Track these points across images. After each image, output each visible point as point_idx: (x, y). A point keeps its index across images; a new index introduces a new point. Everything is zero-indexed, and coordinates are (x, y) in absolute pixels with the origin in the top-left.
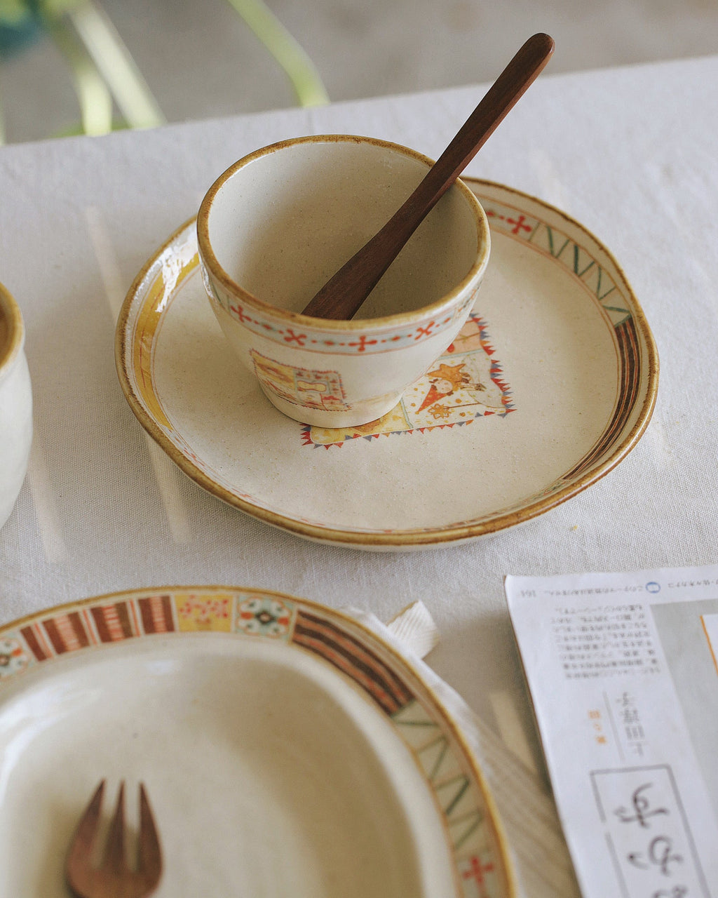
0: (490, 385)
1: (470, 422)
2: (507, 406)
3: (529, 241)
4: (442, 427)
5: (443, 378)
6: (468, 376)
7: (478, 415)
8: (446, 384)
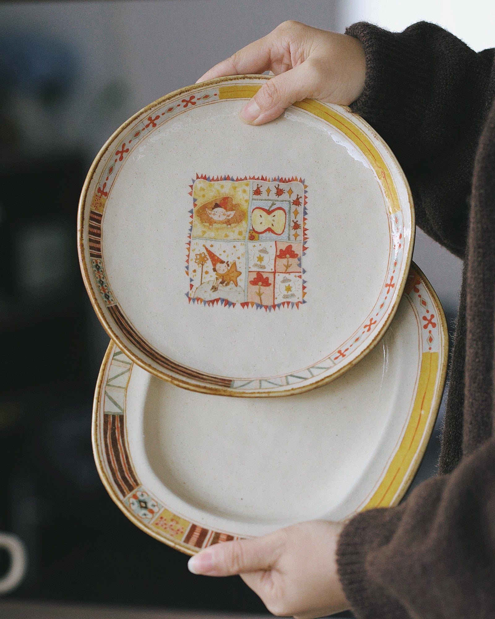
0: (215, 296)
1: (187, 274)
2: (194, 300)
3: (329, 358)
4: (188, 256)
5: (229, 271)
6: (226, 285)
7: (191, 280)
8: (224, 270)
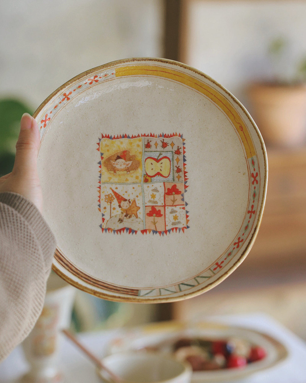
0: (121, 226)
1: (100, 210)
2: (106, 230)
3: (210, 269)
4: (100, 197)
5: (130, 206)
6: (130, 217)
7: (103, 215)
8: (127, 206)
